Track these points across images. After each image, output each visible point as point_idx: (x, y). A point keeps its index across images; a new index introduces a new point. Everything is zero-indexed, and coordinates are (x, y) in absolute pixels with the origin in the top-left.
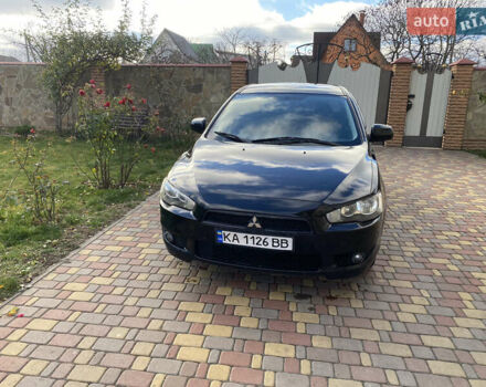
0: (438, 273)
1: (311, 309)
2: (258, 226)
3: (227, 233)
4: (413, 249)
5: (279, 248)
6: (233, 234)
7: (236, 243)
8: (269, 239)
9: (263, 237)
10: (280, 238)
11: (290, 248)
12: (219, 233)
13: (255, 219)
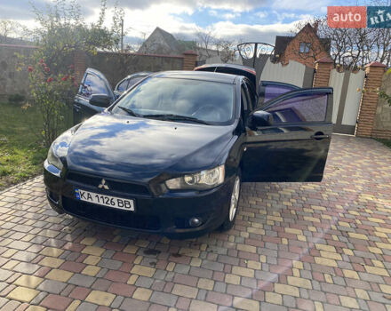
0: (285, 241)
1: (151, 264)
2: (106, 187)
3: (82, 192)
4: (276, 219)
5: (123, 208)
6: (86, 193)
7: (90, 200)
8: (115, 199)
9: (110, 198)
10: (123, 200)
11: (132, 209)
12: (77, 191)
13: (104, 182)
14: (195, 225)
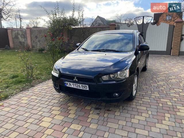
0: (161, 105)
1: (97, 114)
2: (77, 80)
3: (67, 82)
4: (156, 95)
5: (84, 89)
6: (69, 83)
7: (70, 86)
8: (81, 85)
9: (78, 84)
10: (84, 85)
11: (88, 89)
12: (65, 82)
13: (76, 78)
14: (116, 97)
